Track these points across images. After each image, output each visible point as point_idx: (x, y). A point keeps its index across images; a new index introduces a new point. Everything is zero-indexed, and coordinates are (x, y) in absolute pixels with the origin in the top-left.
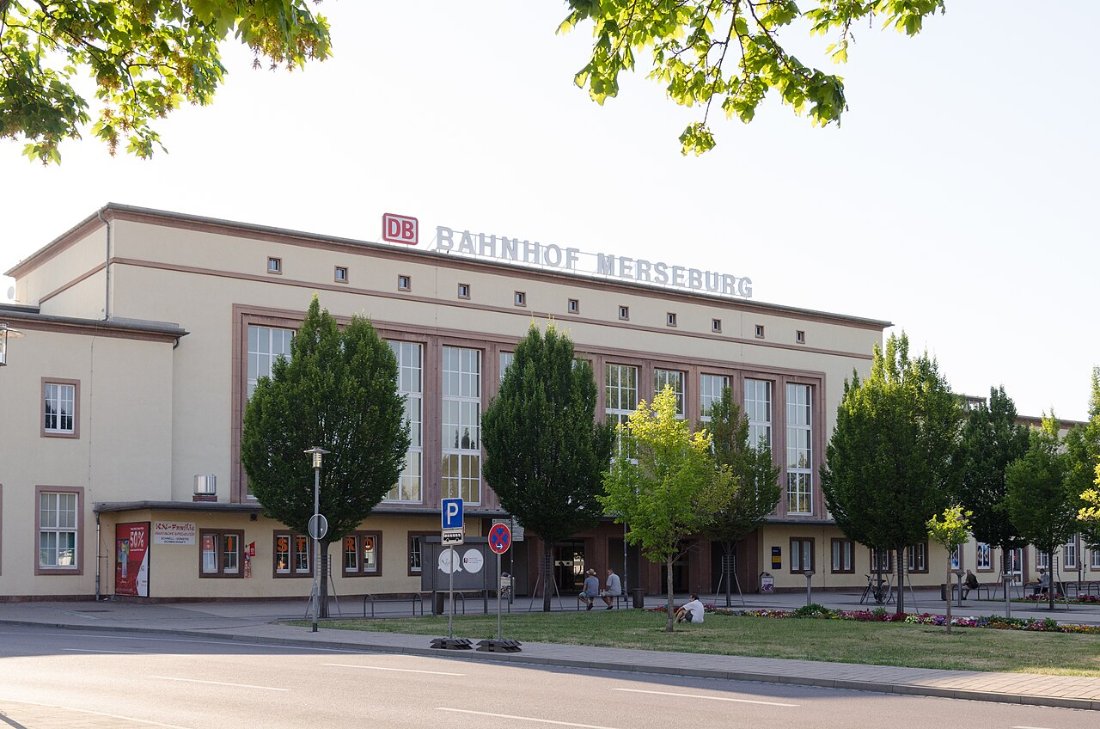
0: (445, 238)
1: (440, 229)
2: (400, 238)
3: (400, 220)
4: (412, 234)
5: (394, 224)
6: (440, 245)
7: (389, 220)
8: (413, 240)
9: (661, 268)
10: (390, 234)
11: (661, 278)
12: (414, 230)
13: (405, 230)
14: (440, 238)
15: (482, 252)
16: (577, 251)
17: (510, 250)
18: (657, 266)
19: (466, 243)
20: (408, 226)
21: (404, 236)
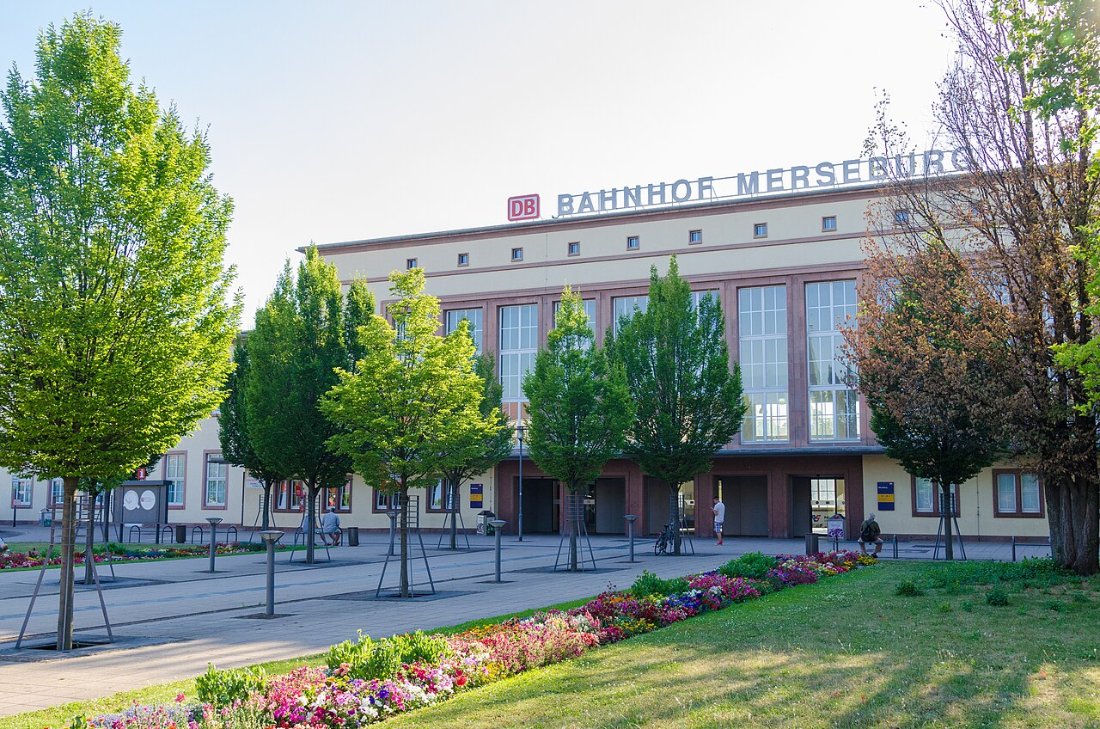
0: (566, 204)
1: (561, 197)
2: (523, 215)
3: (523, 200)
4: (533, 209)
5: (517, 205)
6: (561, 212)
7: (513, 202)
8: (535, 214)
9: (824, 169)
10: (514, 215)
11: (826, 179)
12: (535, 206)
13: (527, 207)
14: (561, 204)
15: (603, 207)
16: (710, 179)
17: (632, 197)
18: (818, 168)
19: (587, 203)
20: (529, 203)
21: (526, 213)
